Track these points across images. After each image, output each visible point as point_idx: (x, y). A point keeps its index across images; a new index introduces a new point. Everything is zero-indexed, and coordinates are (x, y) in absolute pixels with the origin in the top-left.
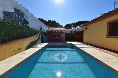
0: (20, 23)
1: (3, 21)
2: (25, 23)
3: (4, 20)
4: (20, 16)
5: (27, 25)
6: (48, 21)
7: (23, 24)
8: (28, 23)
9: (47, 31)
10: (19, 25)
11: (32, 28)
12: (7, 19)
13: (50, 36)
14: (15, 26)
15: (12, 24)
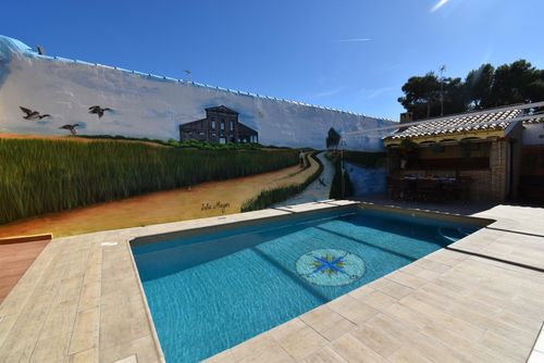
0: (222, 141)
1: (178, 145)
2: (240, 137)
3: (181, 142)
4: (223, 121)
5: (249, 140)
6: (470, 77)
7: (233, 140)
8: (256, 134)
9: (386, 144)
10: (221, 145)
11: (272, 147)
12: (187, 140)
13: (403, 166)
14: (208, 149)
15: (199, 148)
